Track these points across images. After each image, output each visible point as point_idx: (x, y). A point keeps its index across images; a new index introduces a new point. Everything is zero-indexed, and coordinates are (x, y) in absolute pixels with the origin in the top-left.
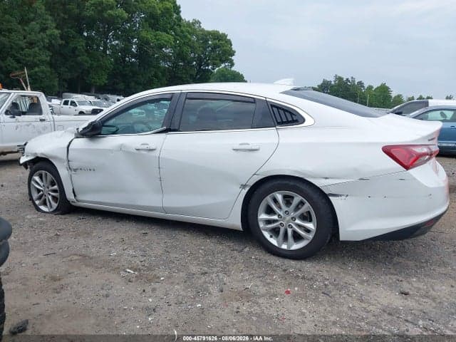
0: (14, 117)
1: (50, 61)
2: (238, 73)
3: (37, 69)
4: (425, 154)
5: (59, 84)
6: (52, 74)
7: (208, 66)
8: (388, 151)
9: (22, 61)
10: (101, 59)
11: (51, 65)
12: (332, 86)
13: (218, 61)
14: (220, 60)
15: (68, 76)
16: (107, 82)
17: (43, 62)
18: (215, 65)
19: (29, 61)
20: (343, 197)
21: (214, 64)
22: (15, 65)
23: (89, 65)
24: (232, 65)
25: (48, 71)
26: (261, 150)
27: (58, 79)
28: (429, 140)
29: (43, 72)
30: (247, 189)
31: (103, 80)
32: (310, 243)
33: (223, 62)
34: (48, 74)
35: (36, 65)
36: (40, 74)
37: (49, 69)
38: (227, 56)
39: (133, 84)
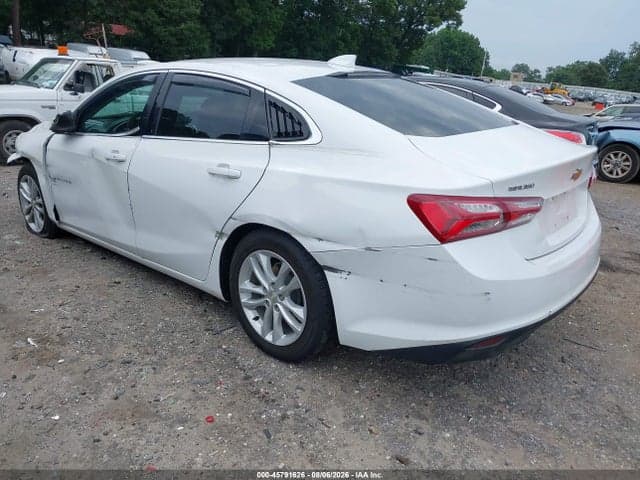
0: (76, 94)
1: (202, 13)
2: (472, 37)
3: (183, 26)
4: (494, 217)
5: (211, 47)
6: (202, 33)
7: (423, 25)
8: (416, 204)
9: (166, 14)
10: (268, 13)
11: (203, 20)
12: (626, 62)
13: (437, 18)
14: (441, 16)
15: (224, 36)
16: (274, 45)
17: (190, 16)
18: (434, 23)
19: (173, 14)
20: (344, 275)
21: (431, 22)
22: (157, 19)
23: (251, 21)
24: (460, 23)
25: (198, 29)
26: (241, 179)
27: (209, 40)
28: (511, 189)
29: (189, 29)
30: (225, 239)
31: (270, 43)
32: (300, 338)
33: (445, 19)
34: (198, 33)
35: (183, 20)
36: (186, 32)
37: (199, 26)
38: (452, 9)
39: (309, 49)
